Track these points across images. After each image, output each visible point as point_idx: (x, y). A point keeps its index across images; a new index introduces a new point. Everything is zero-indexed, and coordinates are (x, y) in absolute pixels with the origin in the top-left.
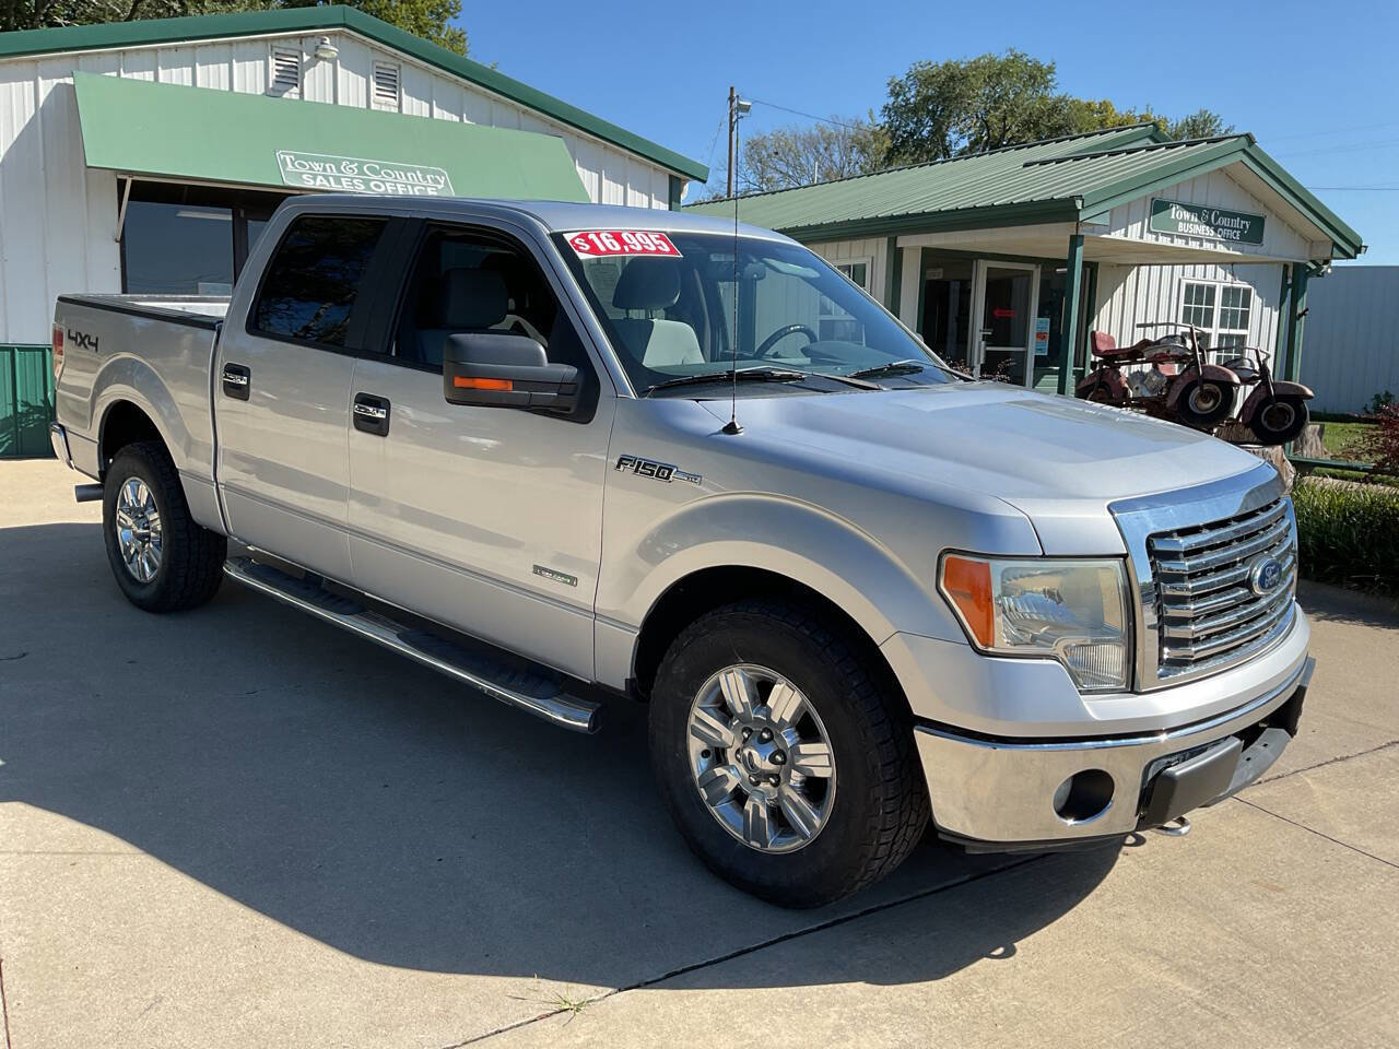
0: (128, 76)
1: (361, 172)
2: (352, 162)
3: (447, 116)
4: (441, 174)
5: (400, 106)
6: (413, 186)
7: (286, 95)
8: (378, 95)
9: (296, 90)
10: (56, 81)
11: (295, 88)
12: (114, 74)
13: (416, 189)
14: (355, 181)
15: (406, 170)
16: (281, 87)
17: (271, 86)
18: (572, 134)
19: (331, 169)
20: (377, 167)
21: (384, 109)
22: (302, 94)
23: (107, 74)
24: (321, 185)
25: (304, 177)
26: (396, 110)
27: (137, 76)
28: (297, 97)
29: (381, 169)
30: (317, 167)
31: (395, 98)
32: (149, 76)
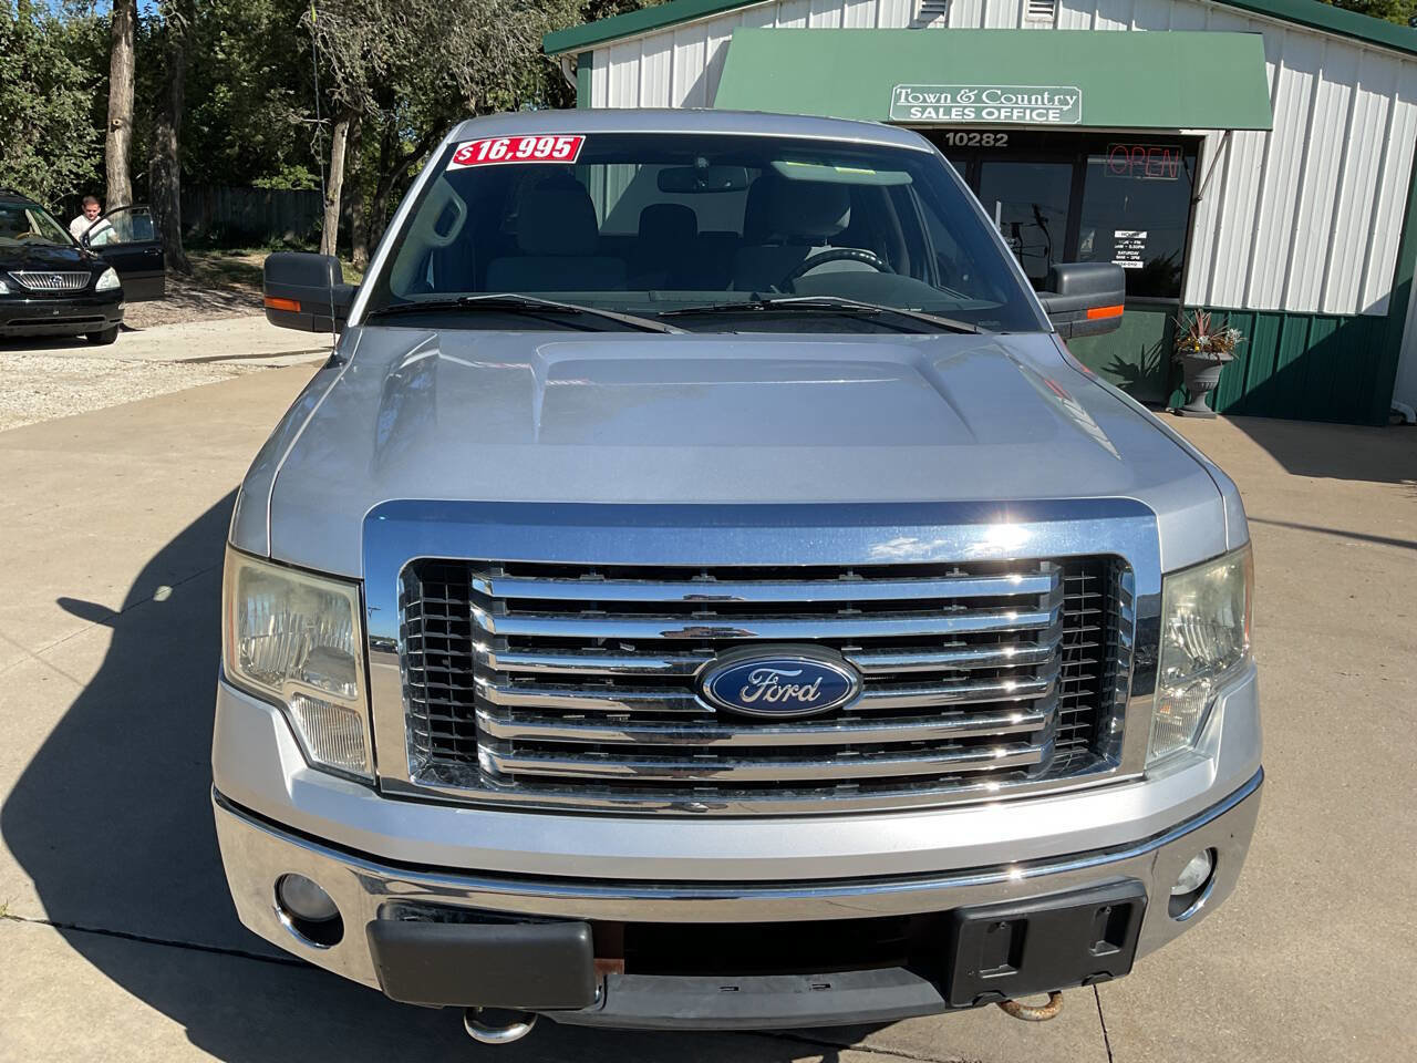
0: (784, 26)
1: (978, 99)
2: (971, 90)
3: (1112, 26)
4: (1072, 93)
5: (1055, 22)
6: (1032, 110)
7: (931, 26)
8: (1031, 12)
9: (942, 18)
10: (722, 39)
11: (941, 16)
12: (771, 26)
13: (1034, 113)
14: (966, 111)
15: (1030, 93)
16: (926, 17)
17: (916, 18)
18: (1282, 27)
19: (946, 99)
20: (999, 92)
21: (1037, 26)
22: (947, 22)
23: (765, 27)
24: (927, 118)
25: (913, 111)
26: (1050, 27)
27: (790, 25)
28: (942, 26)
29: (1002, 95)
30: (931, 98)
31: (1051, 13)
32: (801, 23)
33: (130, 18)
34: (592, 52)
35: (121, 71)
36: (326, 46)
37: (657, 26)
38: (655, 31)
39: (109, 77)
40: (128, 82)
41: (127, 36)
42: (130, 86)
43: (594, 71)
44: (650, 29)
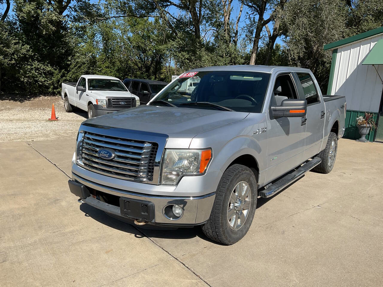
10: (375, 43)
33: (256, 48)
34: (338, 49)
35: (252, 60)
36: (288, 52)
37: (355, 41)
38: (355, 42)
39: (250, 61)
40: (253, 62)
41: (255, 52)
42: (254, 62)
43: (338, 54)
44: (353, 41)
